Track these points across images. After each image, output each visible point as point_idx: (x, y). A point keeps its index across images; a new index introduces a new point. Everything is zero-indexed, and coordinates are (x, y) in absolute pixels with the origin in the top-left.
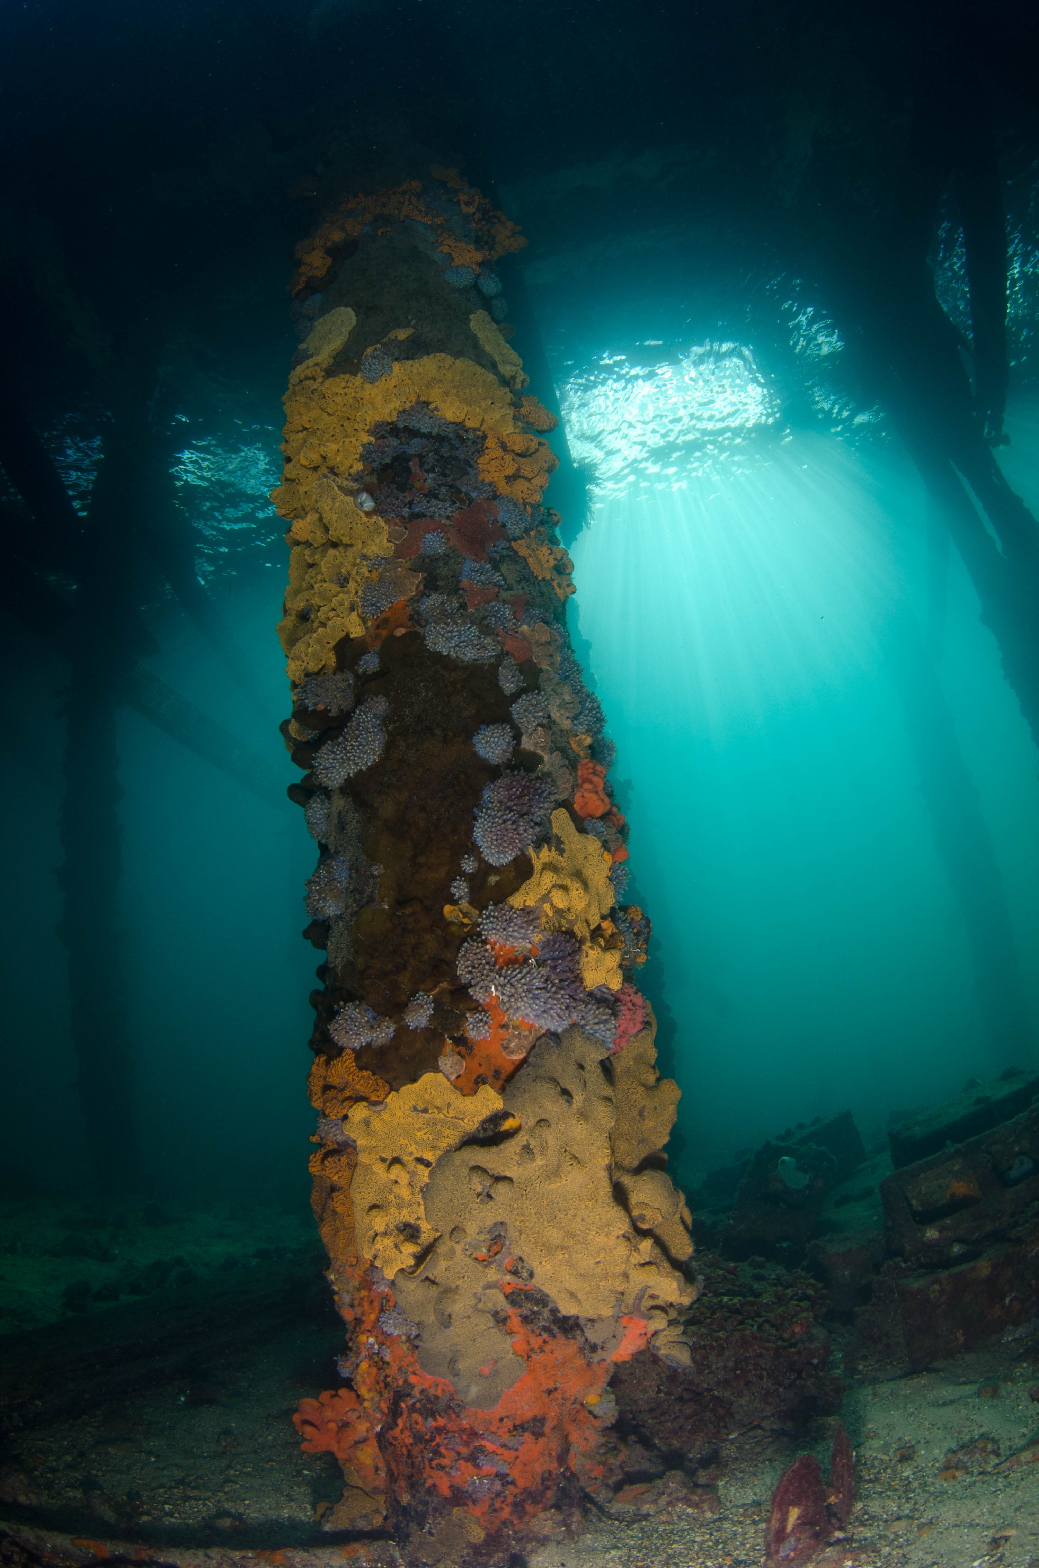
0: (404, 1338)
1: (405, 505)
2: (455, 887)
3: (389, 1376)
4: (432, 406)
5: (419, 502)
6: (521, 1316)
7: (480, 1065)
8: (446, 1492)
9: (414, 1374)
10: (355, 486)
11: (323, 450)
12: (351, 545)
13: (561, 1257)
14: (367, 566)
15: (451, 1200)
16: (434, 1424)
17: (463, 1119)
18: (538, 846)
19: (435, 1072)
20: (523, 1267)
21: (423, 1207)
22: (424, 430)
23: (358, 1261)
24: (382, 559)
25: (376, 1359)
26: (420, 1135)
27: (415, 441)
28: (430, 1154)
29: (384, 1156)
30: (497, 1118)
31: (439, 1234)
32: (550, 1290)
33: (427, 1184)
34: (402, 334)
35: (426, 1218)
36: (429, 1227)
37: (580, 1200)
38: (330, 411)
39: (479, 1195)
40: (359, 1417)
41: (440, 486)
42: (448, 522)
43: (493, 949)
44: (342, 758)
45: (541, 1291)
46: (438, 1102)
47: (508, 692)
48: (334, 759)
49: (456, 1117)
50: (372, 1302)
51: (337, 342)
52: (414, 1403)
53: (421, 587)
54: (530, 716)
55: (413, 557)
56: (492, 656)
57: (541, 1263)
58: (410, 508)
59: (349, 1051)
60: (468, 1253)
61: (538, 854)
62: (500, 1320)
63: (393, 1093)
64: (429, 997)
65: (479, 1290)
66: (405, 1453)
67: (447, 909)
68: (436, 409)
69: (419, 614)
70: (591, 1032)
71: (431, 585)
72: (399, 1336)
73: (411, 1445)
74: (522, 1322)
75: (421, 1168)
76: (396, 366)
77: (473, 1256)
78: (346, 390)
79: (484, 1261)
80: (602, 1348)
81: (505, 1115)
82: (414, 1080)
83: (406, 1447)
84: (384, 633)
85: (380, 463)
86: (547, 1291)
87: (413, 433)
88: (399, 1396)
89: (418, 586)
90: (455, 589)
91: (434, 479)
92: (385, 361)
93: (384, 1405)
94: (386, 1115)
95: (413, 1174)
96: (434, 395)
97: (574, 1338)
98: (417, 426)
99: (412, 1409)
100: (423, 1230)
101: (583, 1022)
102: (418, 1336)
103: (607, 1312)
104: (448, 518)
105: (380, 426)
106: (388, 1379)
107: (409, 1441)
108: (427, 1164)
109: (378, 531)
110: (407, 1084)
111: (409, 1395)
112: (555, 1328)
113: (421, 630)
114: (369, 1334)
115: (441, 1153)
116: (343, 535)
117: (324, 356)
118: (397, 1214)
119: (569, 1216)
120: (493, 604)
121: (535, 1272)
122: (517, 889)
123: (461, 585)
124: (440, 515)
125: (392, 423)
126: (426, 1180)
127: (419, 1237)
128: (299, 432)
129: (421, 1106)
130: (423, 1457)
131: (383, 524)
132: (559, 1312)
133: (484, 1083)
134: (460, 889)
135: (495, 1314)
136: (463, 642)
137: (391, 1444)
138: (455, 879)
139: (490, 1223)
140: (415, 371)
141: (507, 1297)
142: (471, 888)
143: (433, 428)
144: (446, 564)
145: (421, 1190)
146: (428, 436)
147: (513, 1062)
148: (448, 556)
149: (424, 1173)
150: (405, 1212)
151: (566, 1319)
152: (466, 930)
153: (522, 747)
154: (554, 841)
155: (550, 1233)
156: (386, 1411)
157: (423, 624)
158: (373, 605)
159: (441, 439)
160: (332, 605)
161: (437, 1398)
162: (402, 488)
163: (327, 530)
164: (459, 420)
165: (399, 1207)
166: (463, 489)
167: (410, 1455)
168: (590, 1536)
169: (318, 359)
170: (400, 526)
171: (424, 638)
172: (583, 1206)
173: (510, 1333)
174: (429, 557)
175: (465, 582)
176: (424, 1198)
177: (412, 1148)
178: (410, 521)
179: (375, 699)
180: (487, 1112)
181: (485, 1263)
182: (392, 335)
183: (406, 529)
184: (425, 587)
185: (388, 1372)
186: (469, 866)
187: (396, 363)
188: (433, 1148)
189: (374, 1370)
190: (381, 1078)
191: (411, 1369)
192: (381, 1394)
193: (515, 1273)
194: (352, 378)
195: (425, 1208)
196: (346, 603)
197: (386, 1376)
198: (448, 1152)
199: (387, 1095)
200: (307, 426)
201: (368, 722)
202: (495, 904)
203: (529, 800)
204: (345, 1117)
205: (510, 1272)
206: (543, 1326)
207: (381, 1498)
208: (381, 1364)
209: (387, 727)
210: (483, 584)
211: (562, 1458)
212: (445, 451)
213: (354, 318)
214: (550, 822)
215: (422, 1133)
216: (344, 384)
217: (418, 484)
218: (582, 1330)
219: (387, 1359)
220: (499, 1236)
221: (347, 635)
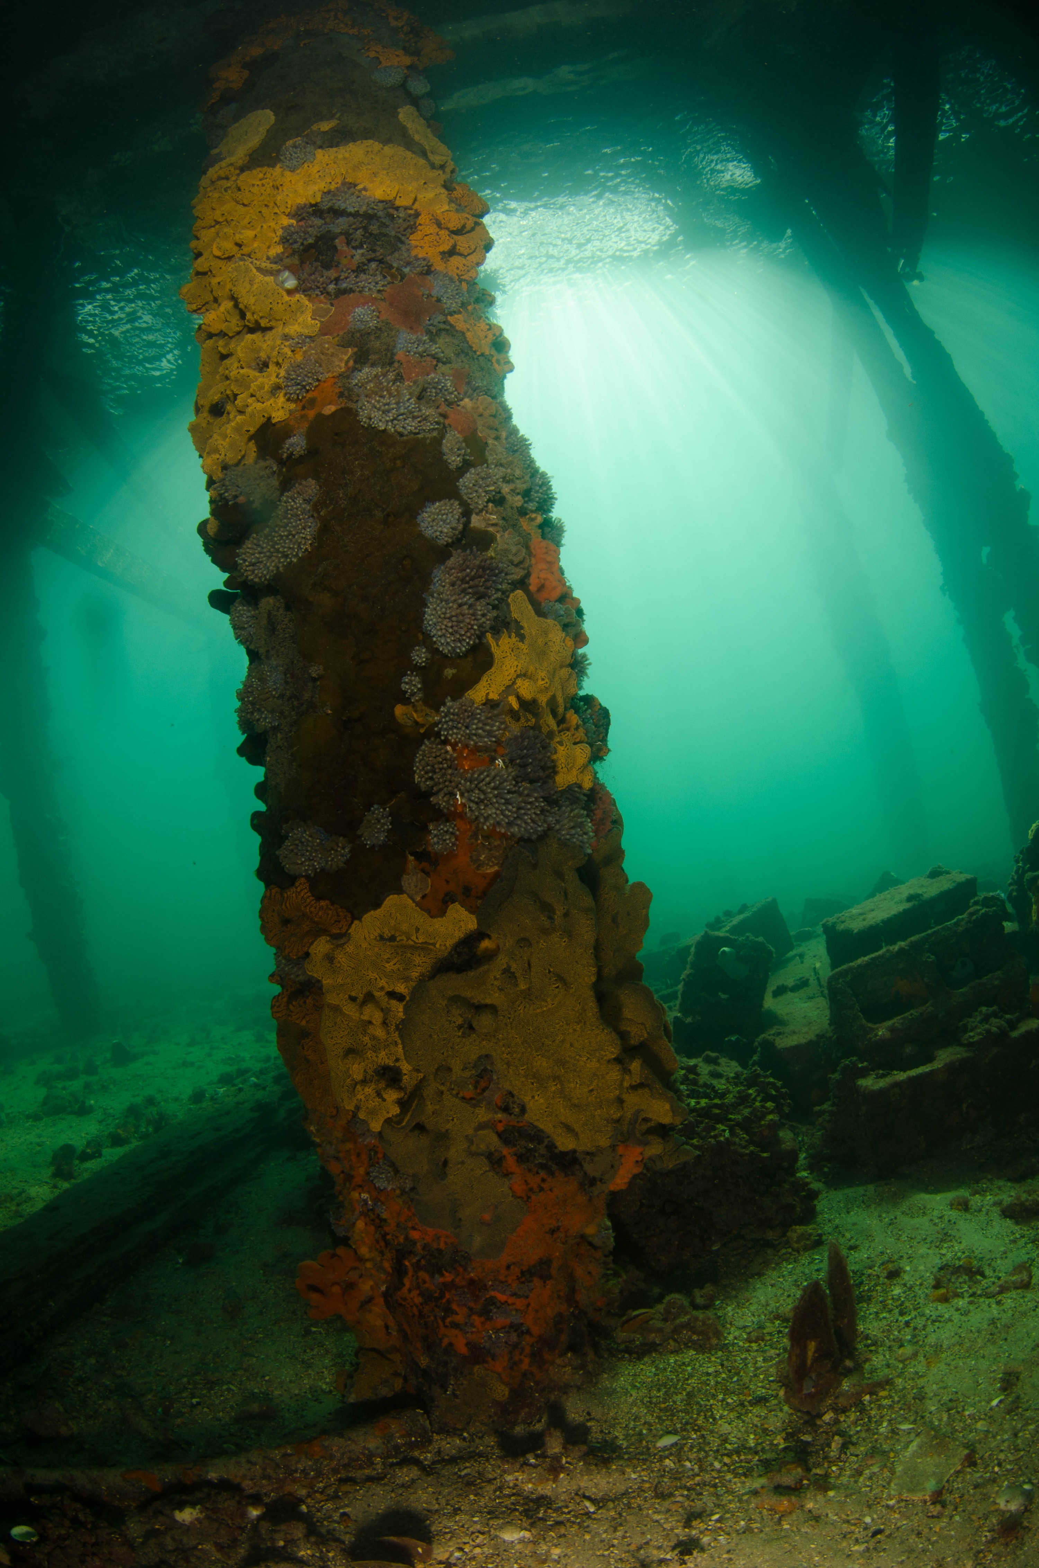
0: (398, 1192)
1: (331, 282)
2: (407, 683)
3: (388, 1234)
4: (360, 187)
5: (346, 278)
6: (516, 1155)
7: (448, 882)
8: (463, 1350)
9: (414, 1228)
10: (275, 267)
11: (238, 238)
12: (271, 328)
13: (554, 1088)
14: (290, 346)
15: (431, 1036)
16: (441, 1280)
17: (434, 944)
18: (496, 631)
19: (398, 894)
20: (514, 1103)
21: (400, 1046)
22: (351, 210)
23: (338, 1111)
24: (306, 337)
25: (372, 1217)
26: (389, 966)
27: (341, 220)
28: (403, 987)
29: (353, 994)
30: (470, 940)
31: (421, 1075)
32: (545, 1125)
33: (403, 1020)
34: (326, 126)
35: (406, 1059)
36: (410, 1068)
37: (567, 1024)
38: (246, 202)
39: (460, 1027)
40: (361, 1276)
41: (370, 260)
42: (379, 296)
43: (454, 749)
44: (269, 551)
45: (536, 1127)
46: (405, 927)
47: (453, 467)
48: (260, 553)
49: (426, 943)
50: (358, 1155)
51: (255, 141)
52: (419, 1261)
53: (351, 363)
54: (480, 490)
55: (341, 333)
56: (434, 429)
57: (533, 1097)
58: (336, 284)
59: (303, 880)
60: (454, 1092)
61: (497, 640)
62: (495, 1161)
63: (356, 922)
64: (384, 809)
65: (471, 1132)
66: (416, 1313)
67: (399, 710)
68: (365, 189)
69: (350, 390)
70: (568, 837)
71: (361, 358)
72: (394, 1190)
73: (422, 1304)
74: (517, 1161)
75: (394, 1003)
76: (319, 153)
77: (461, 1095)
78: (264, 182)
79: (471, 1099)
80: (601, 1180)
81: (479, 935)
82: (377, 905)
83: (417, 1307)
84: (311, 414)
85: (302, 244)
86: (542, 1127)
87: (338, 213)
88: (401, 1255)
89: (347, 362)
90: (389, 360)
91: (363, 254)
92: (308, 150)
93: (387, 1265)
94: (350, 948)
95: (386, 1011)
96: (362, 178)
97: (573, 1174)
98: (343, 206)
99: (418, 1267)
100: (405, 1072)
101: (558, 827)
102: (413, 1189)
103: (604, 1142)
104: (379, 291)
105: (302, 208)
106: (388, 1237)
107: (418, 1300)
108: (400, 998)
109: (301, 309)
110: (370, 911)
111: (411, 1252)
112: (554, 1167)
113: (353, 406)
114: (360, 1190)
115: (414, 984)
116: (261, 318)
117: (240, 154)
118: (374, 1058)
119: (557, 1042)
120: (433, 375)
121: (528, 1107)
122: (477, 681)
123: (396, 358)
124: (370, 289)
125: (316, 205)
126: (401, 1015)
127: (400, 1080)
128: (211, 227)
129: (387, 934)
130: (435, 1316)
131: (307, 303)
132: (556, 1147)
133: (453, 902)
134: (411, 684)
135: (489, 1156)
136: (402, 415)
137: (401, 1305)
138: (405, 675)
139: (474, 1057)
140: (340, 156)
141: (499, 1135)
142: (423, 682)
143: (361, 206)
144: (378, 338)
145: (397, 1026)
146: (356, 215)
147: (484, 876)
148: (380, 329)
149: (398, 1009)
150: (383, 1054)
151: (563, 1154)
152: (422, 731)
153: (472, 525)
154: (513, 625)
155: (539, 1063)
156: (390, 1270)
157: (355, 399)
158: (298, 384)
159: (370, 217)
160: (251, 391)
161: (440, 1251)
162: (327, 266)
163: (243, 315)
164: (391, 198)
165: (376, 1049)
166: (395, 265)
167: (421, 1315)
168: (606, 1376)
169: (233, 159)
170: (326, 304)
171: (357, 415)
172: (571, 1031)
173: (507, 1175)
174: (359, 331)
175: (400, 355)
176: (401, 1036)
177: (383, 983)
178: (337, 297)
179: (304, 483)
180: (459, 935)
181: (474, 1102)
182: (315, 127)
183: (332, 305)
184: (355, 362)
185: (387, 1229)
186: (420, 656)
187: (320, 150)
188: (407, 979)
189: (372, 1228)
190: (341, 908)
191: (410, 1224)
192: (382, 1253)
193: (506, 1109)
194: (270, 170)
195: (404, 1048)
196: (266, 387)
197: (386, 1234)
198: (422, 981)
199: (350, 926)
200: (220, 220)
201: (297, 509)
202: (453, 700)
203: (485, 581)
204: (307, 955)
205: (500, 1108)
206: (540, 1163)
207: (397, 1357)
208: (379, 1223)
209: (319, 513)
210: (422, 356)
211: (570, 1299)
212: (374, 228)
213: (273, 118)
214: (508, 605)
215: (391, 963)
216: (261, 175)
217: (344, 261)
218: (581, 1165)
219: (384, 1216)
220: (485, 1070)
221: (269, 419)
